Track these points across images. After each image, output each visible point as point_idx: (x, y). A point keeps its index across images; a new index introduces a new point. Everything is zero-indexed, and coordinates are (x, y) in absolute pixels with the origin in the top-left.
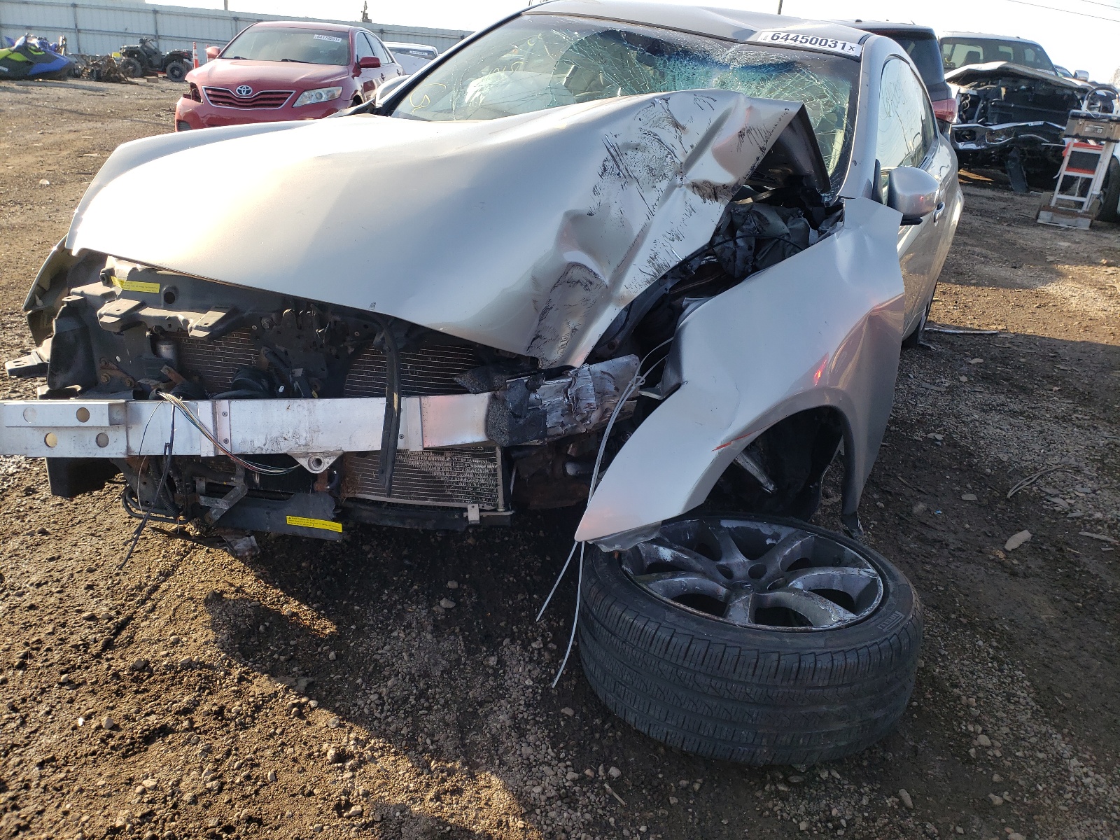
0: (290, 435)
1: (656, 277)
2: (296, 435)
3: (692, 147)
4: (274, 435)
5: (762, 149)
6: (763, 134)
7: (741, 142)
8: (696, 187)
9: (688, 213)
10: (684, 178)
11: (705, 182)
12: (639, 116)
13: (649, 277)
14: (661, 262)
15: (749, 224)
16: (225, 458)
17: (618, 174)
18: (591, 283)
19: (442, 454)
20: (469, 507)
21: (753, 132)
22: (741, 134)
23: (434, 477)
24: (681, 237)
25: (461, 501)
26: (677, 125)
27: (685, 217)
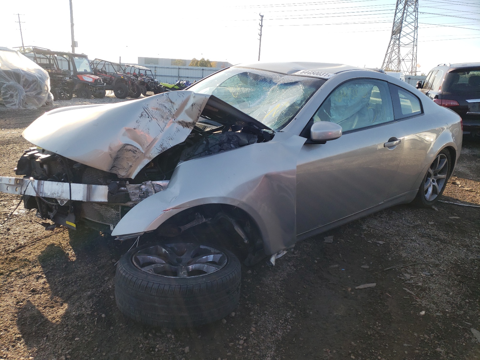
0: (56, 193)
1: (162, 151)
2: (58, 193)
3: (177, 109)
4: (53, 192)
5: (200, 111)
6: (199, 105)
7: (193, 108)
8: (180, 123)
9: (177, 131)
10: (175, 120)
11: (182, 121)
12: (157, 99)
13: (159, 151)
14: (164, 147)
15: (234, 140)
16: (39, 198)
17: (148, 117)
18: (136, 151)
19: (102, 206)
20: (111, 225)
21: (196, 105)
22: (192, 105)
23: (100, 213)
24: (173, 139)
25: (108, 223)
26: (172, 102)
27: (175, 132)
